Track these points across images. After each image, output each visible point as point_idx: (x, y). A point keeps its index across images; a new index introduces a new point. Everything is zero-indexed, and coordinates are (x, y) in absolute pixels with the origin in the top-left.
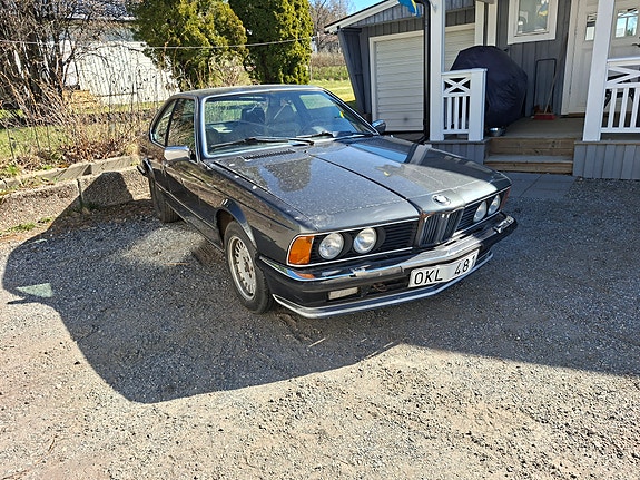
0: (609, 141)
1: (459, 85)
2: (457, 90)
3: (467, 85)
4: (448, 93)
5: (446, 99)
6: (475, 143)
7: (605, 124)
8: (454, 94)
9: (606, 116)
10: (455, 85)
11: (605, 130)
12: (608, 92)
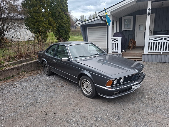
0: (150, 54)
1: (115, 41)
2: (115, 42)
3: (117, 41)
4: (113, 42)
5: (112, 44)
6: (120, 54)
7: (149, 50)
8: (114, 43)
9: (149, 47)
10: (114, 41)
11: (149, 51)
12: (149, 43)
